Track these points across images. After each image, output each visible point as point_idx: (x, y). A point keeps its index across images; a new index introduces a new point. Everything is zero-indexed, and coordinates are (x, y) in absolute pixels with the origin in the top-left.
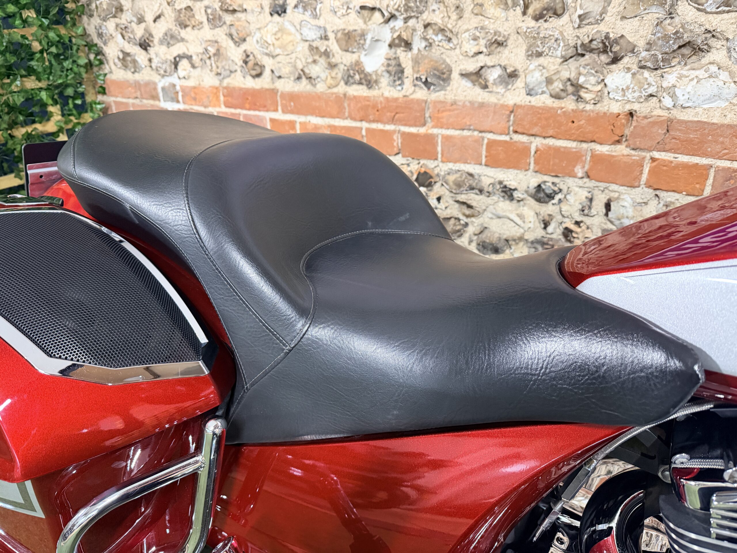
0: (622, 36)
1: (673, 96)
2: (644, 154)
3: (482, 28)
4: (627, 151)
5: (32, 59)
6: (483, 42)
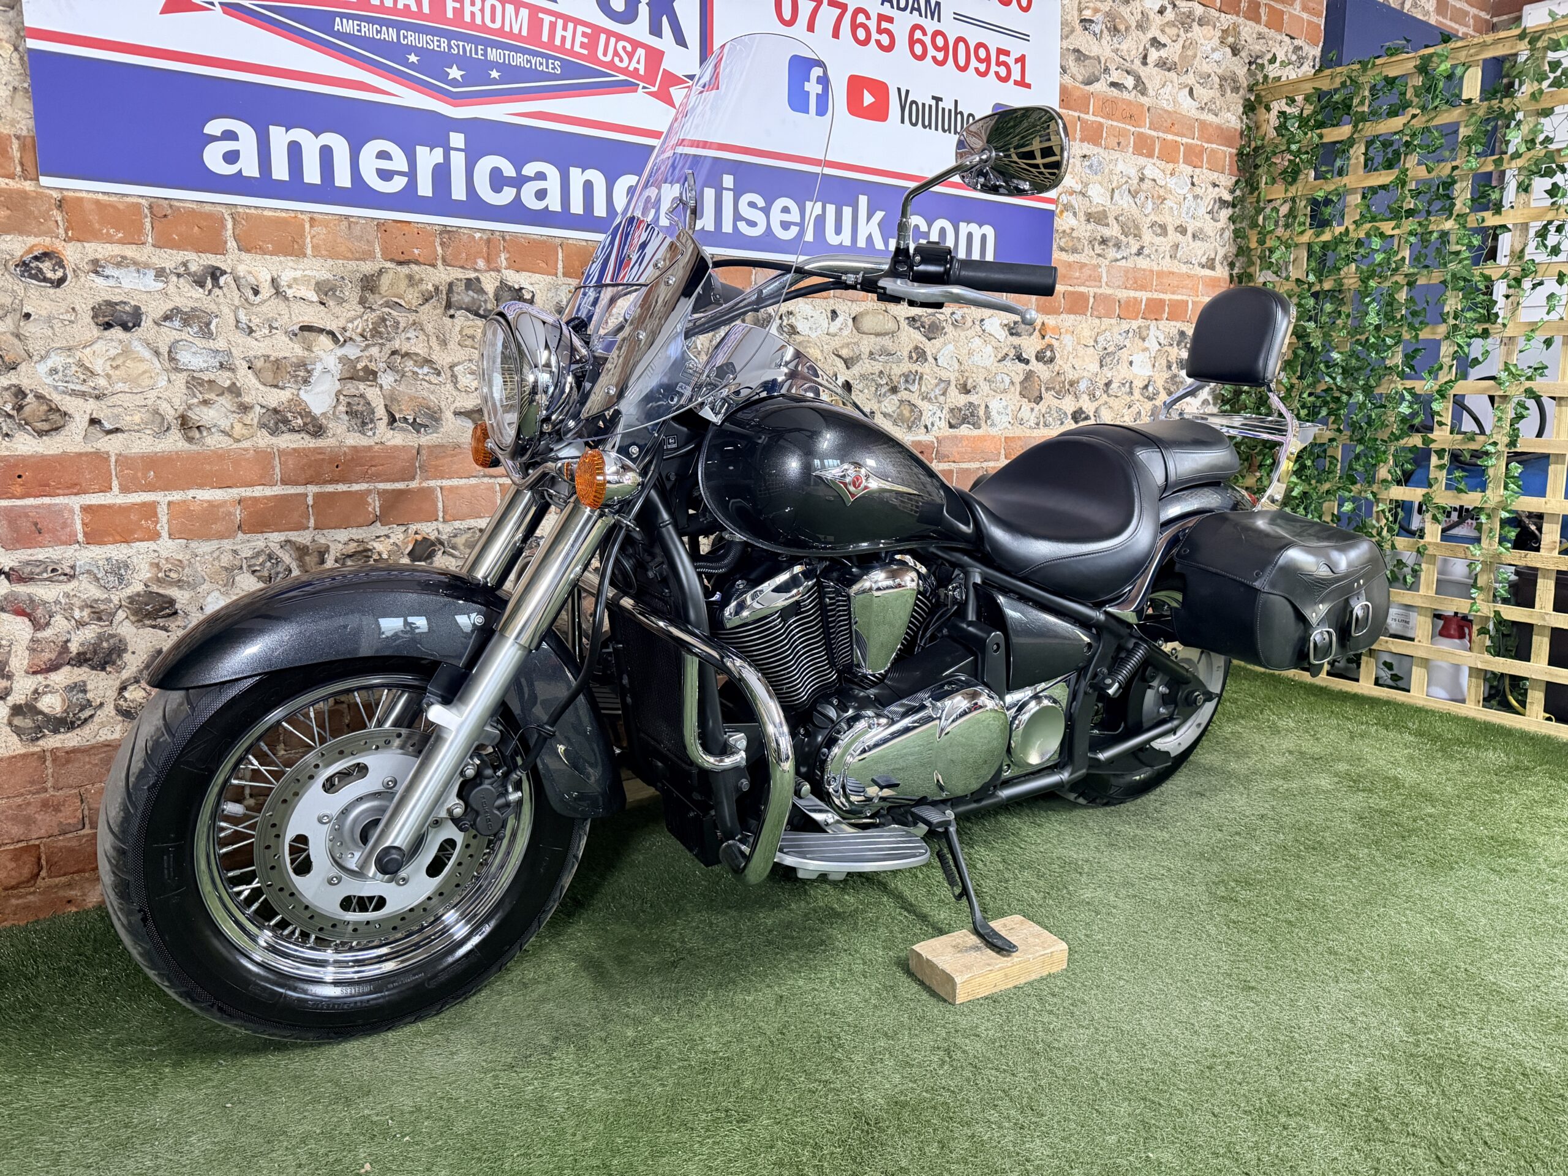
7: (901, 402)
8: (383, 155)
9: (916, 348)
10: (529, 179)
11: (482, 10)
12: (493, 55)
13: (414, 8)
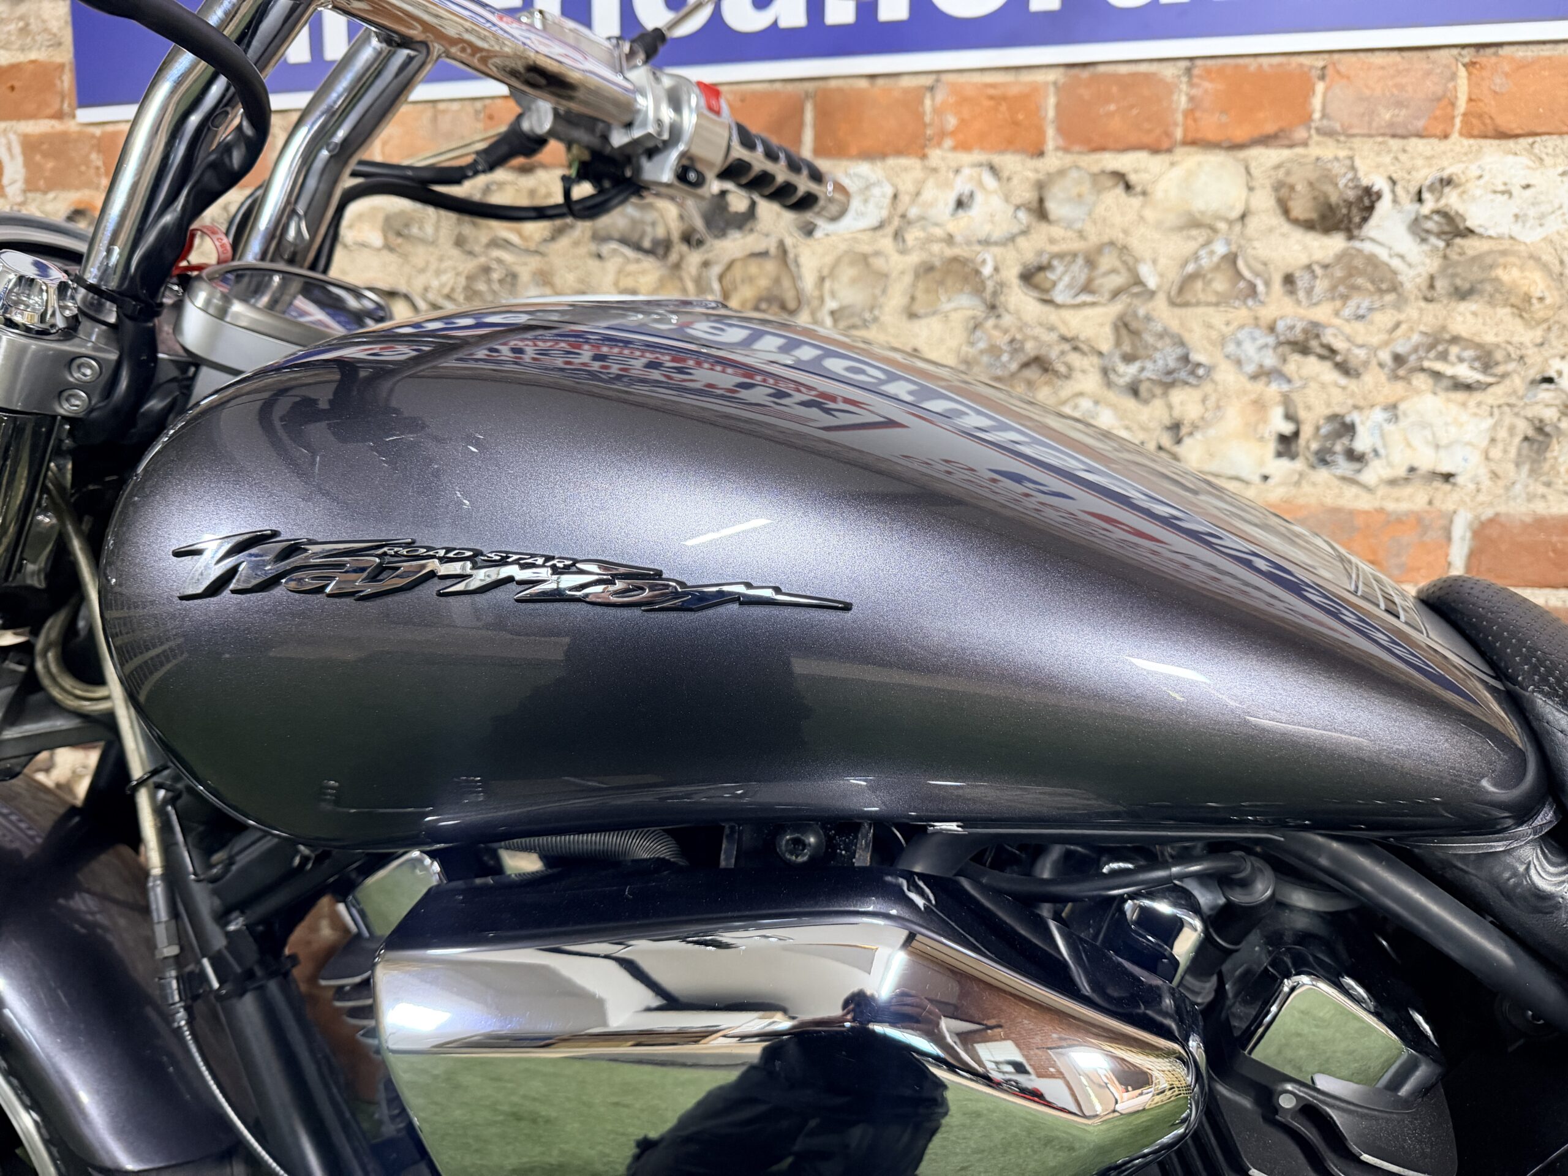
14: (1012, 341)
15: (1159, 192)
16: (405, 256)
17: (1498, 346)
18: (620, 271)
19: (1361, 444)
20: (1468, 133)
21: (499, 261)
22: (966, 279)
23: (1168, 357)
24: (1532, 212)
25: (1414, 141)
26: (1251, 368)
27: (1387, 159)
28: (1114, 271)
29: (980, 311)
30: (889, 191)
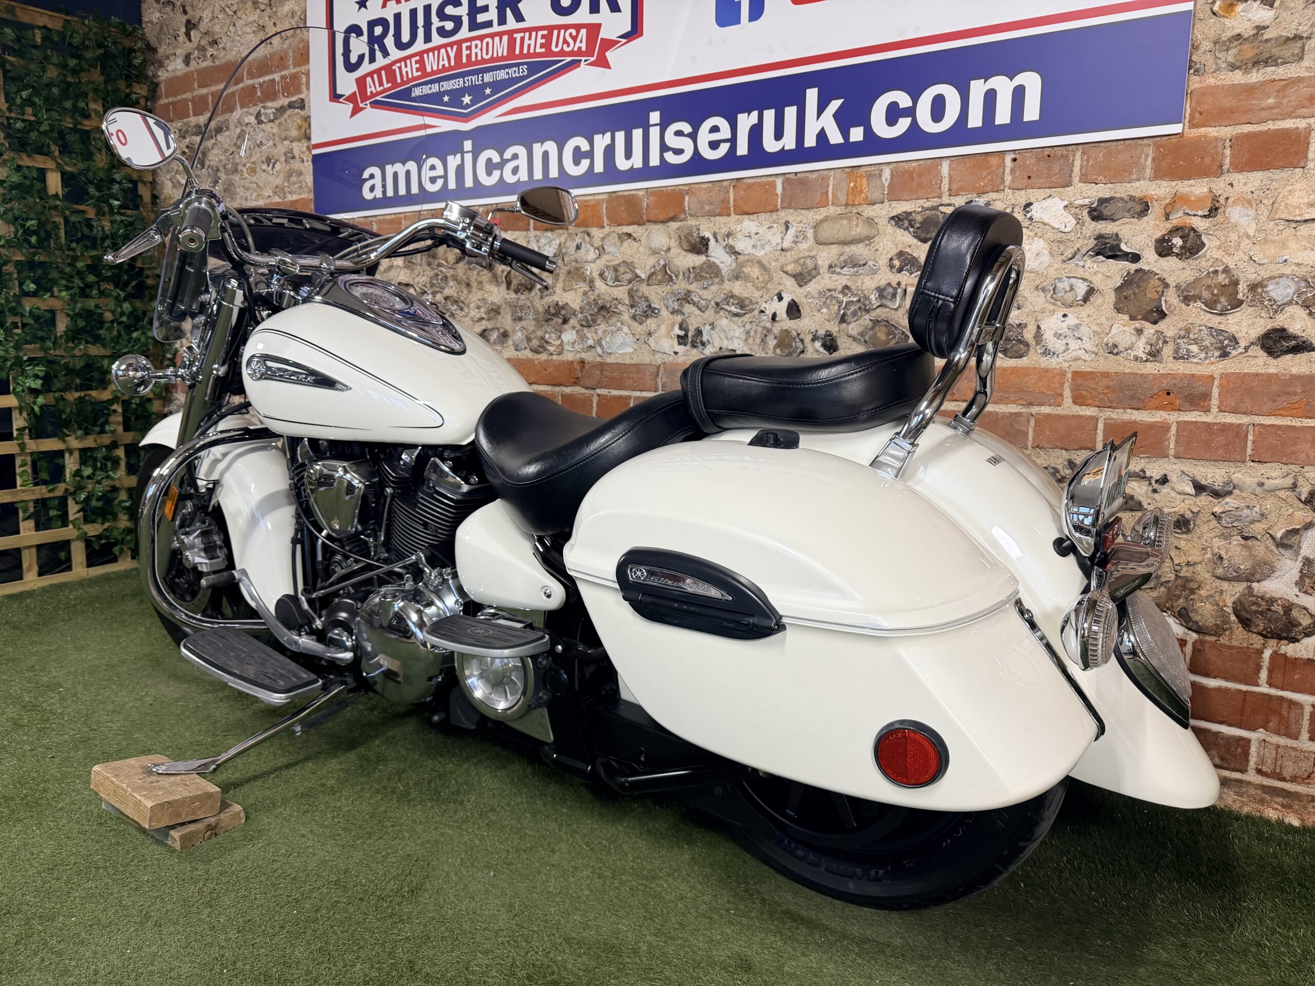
0: (567, 304)
1: (601, 345)
2: (592, 392)
3: (483, 300)
4: (583, 391)
5: (101, 328)
6: (483, 310)
7: (876, 322)
8: (433, 168)
9: (901, 254)
10: (508, 161)
11: (481, 50)
12: (488, 78)
13: (447, 65)
14: (594, 300)
15: (643, 239)
16: (412, 270)
17: (747, 298)
18: (478, 274)
19: (705, 339)
20: (736, 214)
21: (441, 271)
22: (580, 277)
23: (643, 305)
24: (759, 244)
25: (718, 218)
26: (670, 310)
27: (712, 225)
28: (626, 272)
29: (588, 289)
30: (558, 242)
